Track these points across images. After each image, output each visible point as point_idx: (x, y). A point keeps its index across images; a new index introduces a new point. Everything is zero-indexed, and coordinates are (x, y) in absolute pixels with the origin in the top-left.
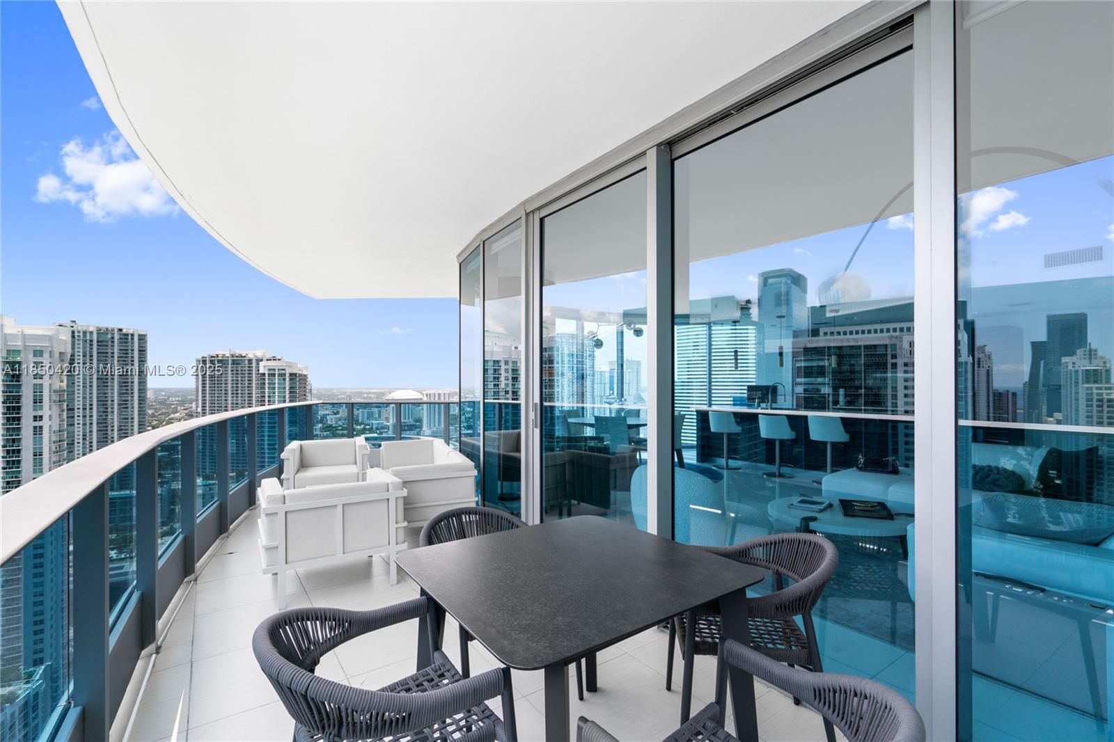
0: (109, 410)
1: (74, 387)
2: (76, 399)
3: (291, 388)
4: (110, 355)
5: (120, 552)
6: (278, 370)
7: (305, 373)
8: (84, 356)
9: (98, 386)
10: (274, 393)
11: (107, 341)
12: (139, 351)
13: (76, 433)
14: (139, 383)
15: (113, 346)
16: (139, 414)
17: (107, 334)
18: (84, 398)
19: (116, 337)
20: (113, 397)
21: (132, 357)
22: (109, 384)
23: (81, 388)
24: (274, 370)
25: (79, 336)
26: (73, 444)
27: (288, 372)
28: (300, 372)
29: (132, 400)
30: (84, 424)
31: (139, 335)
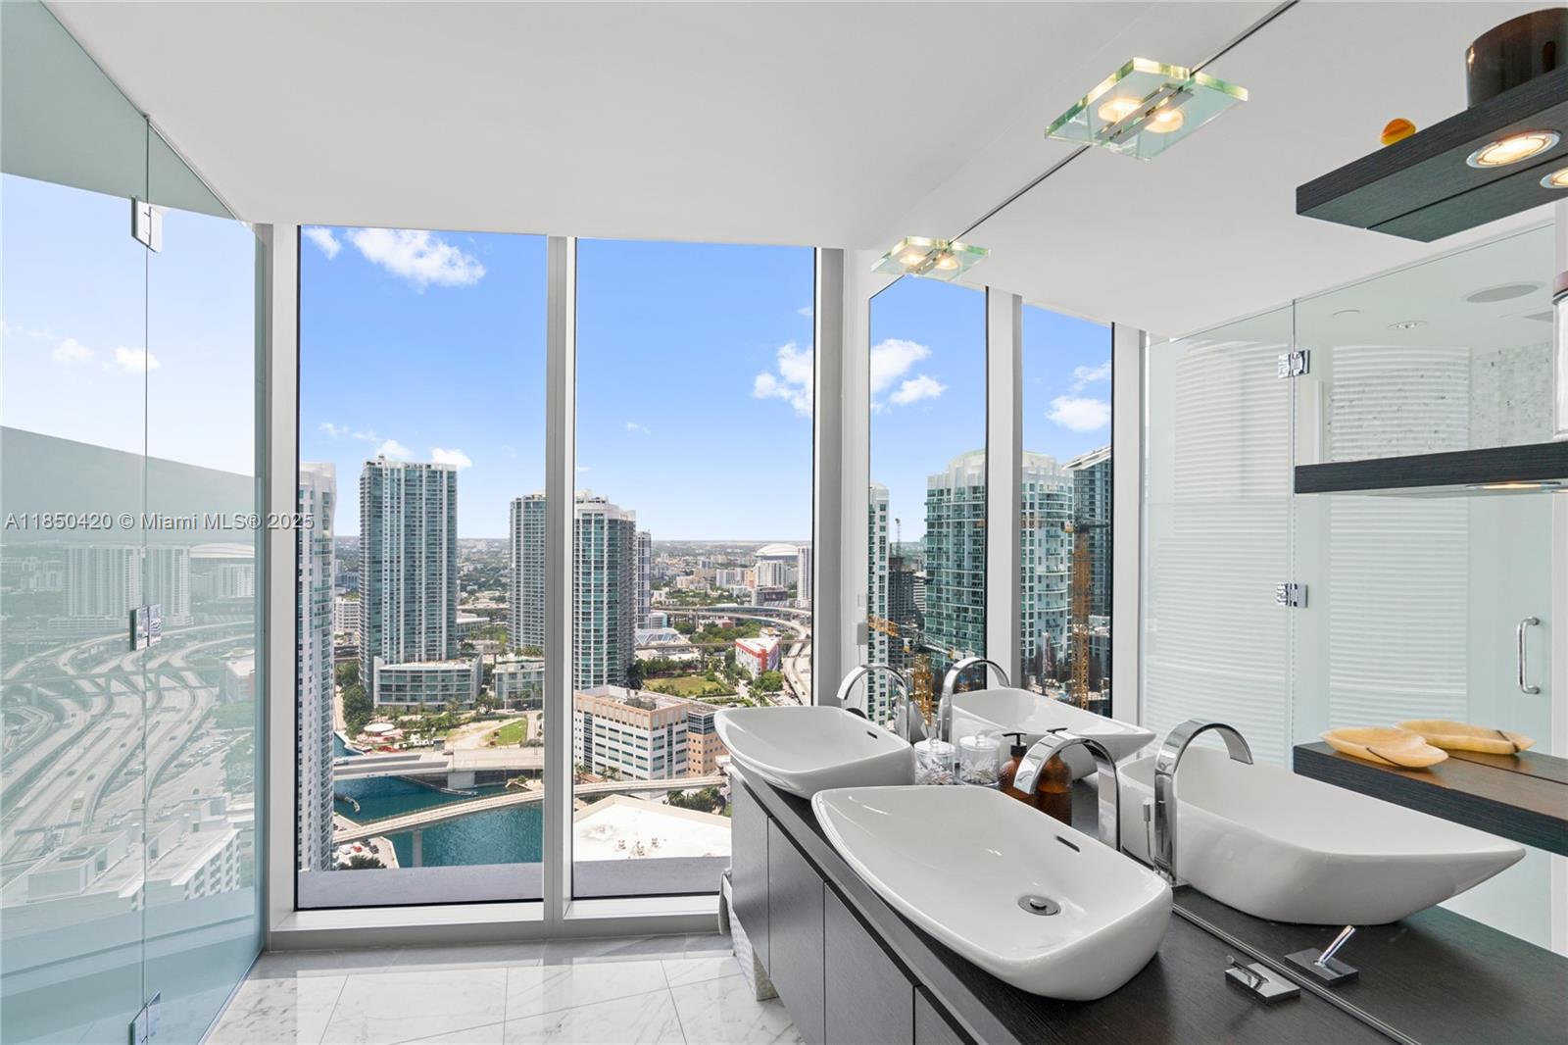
0: (417, 563)
1: (381, 536)
2: (384, 550)
3: (610, 539)
4: (418, 497)
5: (423, 737)
6: (595, 515)
7: (630, 519)
8: (392, 498)
9: (406, 535)
10: (590, 546)
11: (415, 481)
12: (449, 491)
13: (384, 591)
14: (448, 531)
15: (421, 486)
16: (448, 570)
17: (415, 471)
18: (392, 549)
19: (424, 475)
20: (421, 548)
21: (441, 499)
22: (417, 532)
23: (388, 537)
24: (590, 515)
25: (386, 475)
26: (380, 604)
27: (606, 518)
28: (624, 519)
29: (441, 553)
30: (392, 580)
31: (449, 472)
